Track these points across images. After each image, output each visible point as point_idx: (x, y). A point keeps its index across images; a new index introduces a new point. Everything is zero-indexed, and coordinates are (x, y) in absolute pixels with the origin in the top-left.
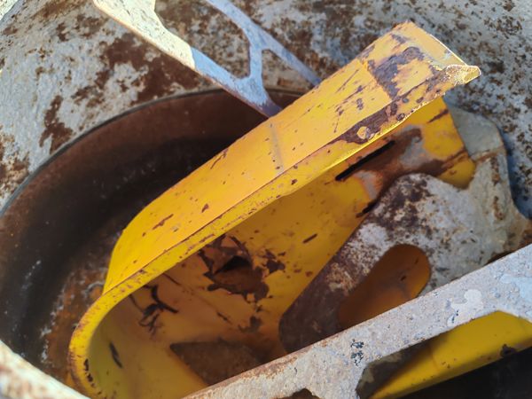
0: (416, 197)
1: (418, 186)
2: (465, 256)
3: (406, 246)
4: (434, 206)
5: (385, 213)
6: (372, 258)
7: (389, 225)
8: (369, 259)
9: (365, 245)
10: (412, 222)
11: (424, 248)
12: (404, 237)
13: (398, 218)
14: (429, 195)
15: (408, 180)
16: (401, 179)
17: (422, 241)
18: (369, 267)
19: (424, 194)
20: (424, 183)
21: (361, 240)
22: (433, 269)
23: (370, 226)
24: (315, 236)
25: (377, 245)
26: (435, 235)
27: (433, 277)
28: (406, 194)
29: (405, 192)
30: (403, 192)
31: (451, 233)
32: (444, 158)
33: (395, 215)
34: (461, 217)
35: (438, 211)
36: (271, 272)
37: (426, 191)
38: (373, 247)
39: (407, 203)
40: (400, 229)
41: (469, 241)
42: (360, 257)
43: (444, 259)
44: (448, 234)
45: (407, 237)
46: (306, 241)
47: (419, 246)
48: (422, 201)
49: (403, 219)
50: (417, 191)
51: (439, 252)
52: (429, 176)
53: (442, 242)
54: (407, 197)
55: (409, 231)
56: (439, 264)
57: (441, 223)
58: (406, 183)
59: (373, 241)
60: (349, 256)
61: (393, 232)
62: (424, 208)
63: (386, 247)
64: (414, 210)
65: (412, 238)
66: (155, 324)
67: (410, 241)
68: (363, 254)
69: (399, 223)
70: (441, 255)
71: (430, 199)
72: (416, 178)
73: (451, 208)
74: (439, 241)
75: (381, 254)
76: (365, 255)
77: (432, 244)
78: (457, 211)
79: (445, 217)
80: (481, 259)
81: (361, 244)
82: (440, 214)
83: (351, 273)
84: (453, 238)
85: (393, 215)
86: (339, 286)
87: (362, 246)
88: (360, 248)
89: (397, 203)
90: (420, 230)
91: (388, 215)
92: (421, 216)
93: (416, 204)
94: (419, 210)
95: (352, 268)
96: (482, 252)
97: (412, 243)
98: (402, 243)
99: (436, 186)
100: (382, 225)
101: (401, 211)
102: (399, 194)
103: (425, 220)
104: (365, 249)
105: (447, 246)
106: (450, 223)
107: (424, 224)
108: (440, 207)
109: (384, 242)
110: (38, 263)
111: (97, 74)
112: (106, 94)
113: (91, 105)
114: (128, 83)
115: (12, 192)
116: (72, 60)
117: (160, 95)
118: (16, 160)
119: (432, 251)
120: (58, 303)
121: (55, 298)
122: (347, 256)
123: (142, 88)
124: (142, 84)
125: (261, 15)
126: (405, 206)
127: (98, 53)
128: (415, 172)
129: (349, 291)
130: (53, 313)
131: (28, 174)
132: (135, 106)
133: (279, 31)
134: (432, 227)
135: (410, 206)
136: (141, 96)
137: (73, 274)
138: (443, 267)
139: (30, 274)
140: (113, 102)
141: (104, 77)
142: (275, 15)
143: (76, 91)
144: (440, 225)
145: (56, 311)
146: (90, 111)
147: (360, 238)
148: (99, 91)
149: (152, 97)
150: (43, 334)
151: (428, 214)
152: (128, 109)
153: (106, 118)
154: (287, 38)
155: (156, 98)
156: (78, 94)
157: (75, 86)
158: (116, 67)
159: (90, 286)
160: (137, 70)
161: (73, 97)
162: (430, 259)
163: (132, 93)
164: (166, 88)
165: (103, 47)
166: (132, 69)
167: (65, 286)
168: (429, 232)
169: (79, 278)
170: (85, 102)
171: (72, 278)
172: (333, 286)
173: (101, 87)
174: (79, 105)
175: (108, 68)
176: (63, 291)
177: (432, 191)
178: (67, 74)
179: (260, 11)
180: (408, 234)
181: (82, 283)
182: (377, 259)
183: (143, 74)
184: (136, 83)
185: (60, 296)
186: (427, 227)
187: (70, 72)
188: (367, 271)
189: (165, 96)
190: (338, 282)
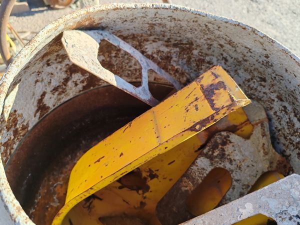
0: (224, 143)
1: (225, 138)
2: (249, 173)
3: (220, 168)
4: (233, 148)
5: (209, 152)
6: (203, 174)
7: (211, 158)
8: (201, 175)
9: (199, 168)
10: (223, 156)
11: (228, 170)
12: (219, 164)
13: (215, 154)
14: (231, 142)
15: (221, 135)
16: (217, 134)
17: (228, 166)
18: (202, 179)
19: (228, 142)
20: (228, 137)
21: (197, 166)
22: (233, 180)
23: (202, 158)
24: (174, 161)
25: (205, 168)
26: (234, 163)
27: (233, 184)
28: (219, 142)
29: (219, 141)
30: (218, 141)
31: (242, 162)
32: (238, 124)
33: (214, 152)
34: (247, 154)
35: (235, 150)
36: (151, 179)
37: (229, 140)
38: (203, 169)
39: (220, 146)
40: (217, 160)
41: (250, 166)
42: (197, 174)
43: (238, 176)
44: (240, 162)
45: (220, 164)
46: (169, 164)
47: (226, 168)
48: (228, 146)
49: (218, 155)
50: (225, 140)
51: (236, 171)
52: (230, 133)
53: (237, 166)
54: (220, 143)
55: (221, 161)
56: (236, 178)
57: (237, 157)
58: (219, 136)
59: (203, 166)
60: (192, 174)
61: (213, 162)
62: (229, 149)
63: (210, 169)
64: (223, 150)
65: (223, 164)
66: (91, 206)
67: (221, 166)
68: (198, 173)
69: (216, 157)
70: (237, 173)
71: (231, 145)
72: (224, 134)
73: (241, 149)
74: (236, 166)
75: (207, 172)
76: (200, 173)
77: (233, 167)
78: (244, 151)
79: (239, 154)
80: (257, 175)
81: (197, 167)
82: (236, 152)
83: (192, 183)
84: (243, 164)
85: (213, 152)
86: (186, 189)
87: (198, 169)
88: (197, 170)
89: (215, 147)
90: (226, 160)
91: (210, 153)
92: (227, 153)
93: (225, 147)
94: (226, 150)
95: (193, 180)
96: (257, 171)
97: (223, 167)
98: (217, 167)
99: (234, 138)
100: (208, 158)
101: (217, 150)
102: (216, 142)
103: (229, 155)
104: (199, 170)
105: (240, 168)
106: (241, 157)
107: (228, 157)
108: (236, 149)
109: (208, 166)
110: (30, 175)
111: (64, 79)
112: (67, 88)
113: (59, 94)
114: (78, 82)
115: (20, 141)
116: (52, 74)
117: (94, 86)
118: (23, 125)
119: (232, 171)
120: (38, 195)
121: (37, 192)
122: (190, 174)
123: (85, 84)
124: (85, 82)
125: (146, 49)
126: (219, 148)
127: (65, 69)
128: (224, 131)
129: (192, 192)
130: (36, 201)
131: (28, 131)
132: (81, 92)
133: (155, 56)
134: (232, 159)
135: (221, 148)
136: (84, 88)
137: (46, 179)
138: (238, 179)
139: (26, 181)
140: (71, 91)
141: (66, 80)
142: (153, 48)
143: (53, 88)
144: (237, 158)
145: (37, 199)
146: (59, 97)
147: (197, 164)
148: (64, 87)
149: (90, 87)
150: (31, 212)
151: (230, 152)
152: (78, 94)
153: (66, 100)
154: (159, 59)
155: (92, 88)
156: (54, 90)
157: (53, 86)
158: (73, 75)
159: (55, 185)
160: (83, 76)
161: (51, 91)
162: (231, 175)
163: (80, 86)
164: (97, 83)
165: (68, 66)
166: (81, 75)
167: (42, 185)
168: (231, 161)
169: (49, 181)
170: (57, 93)
171: (45, 181)
172: (184, 189)
173: (65, 85)
174: (54, 95)
175: (69, 76)
176: (41, 188)
177: (232, 140)
178: (49, 81)
179: (146, 47)
180: (220, 162)
181: (51, 183)
182: (205, 175)
183: (86, 77)
184: (83, 82)
185: (40, 191)
186: (230, 158)
187: (51, 80)
188: (200, 181)
189: (97, 87)
190: (186, 187)
